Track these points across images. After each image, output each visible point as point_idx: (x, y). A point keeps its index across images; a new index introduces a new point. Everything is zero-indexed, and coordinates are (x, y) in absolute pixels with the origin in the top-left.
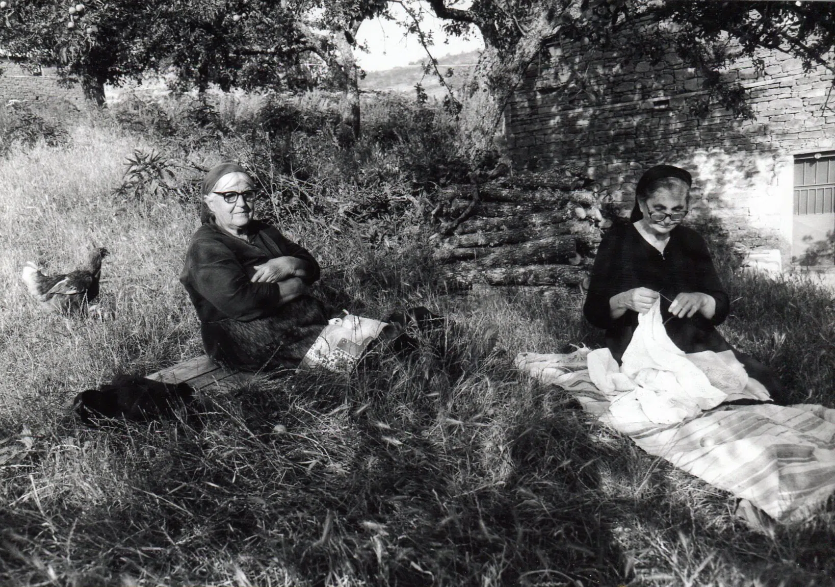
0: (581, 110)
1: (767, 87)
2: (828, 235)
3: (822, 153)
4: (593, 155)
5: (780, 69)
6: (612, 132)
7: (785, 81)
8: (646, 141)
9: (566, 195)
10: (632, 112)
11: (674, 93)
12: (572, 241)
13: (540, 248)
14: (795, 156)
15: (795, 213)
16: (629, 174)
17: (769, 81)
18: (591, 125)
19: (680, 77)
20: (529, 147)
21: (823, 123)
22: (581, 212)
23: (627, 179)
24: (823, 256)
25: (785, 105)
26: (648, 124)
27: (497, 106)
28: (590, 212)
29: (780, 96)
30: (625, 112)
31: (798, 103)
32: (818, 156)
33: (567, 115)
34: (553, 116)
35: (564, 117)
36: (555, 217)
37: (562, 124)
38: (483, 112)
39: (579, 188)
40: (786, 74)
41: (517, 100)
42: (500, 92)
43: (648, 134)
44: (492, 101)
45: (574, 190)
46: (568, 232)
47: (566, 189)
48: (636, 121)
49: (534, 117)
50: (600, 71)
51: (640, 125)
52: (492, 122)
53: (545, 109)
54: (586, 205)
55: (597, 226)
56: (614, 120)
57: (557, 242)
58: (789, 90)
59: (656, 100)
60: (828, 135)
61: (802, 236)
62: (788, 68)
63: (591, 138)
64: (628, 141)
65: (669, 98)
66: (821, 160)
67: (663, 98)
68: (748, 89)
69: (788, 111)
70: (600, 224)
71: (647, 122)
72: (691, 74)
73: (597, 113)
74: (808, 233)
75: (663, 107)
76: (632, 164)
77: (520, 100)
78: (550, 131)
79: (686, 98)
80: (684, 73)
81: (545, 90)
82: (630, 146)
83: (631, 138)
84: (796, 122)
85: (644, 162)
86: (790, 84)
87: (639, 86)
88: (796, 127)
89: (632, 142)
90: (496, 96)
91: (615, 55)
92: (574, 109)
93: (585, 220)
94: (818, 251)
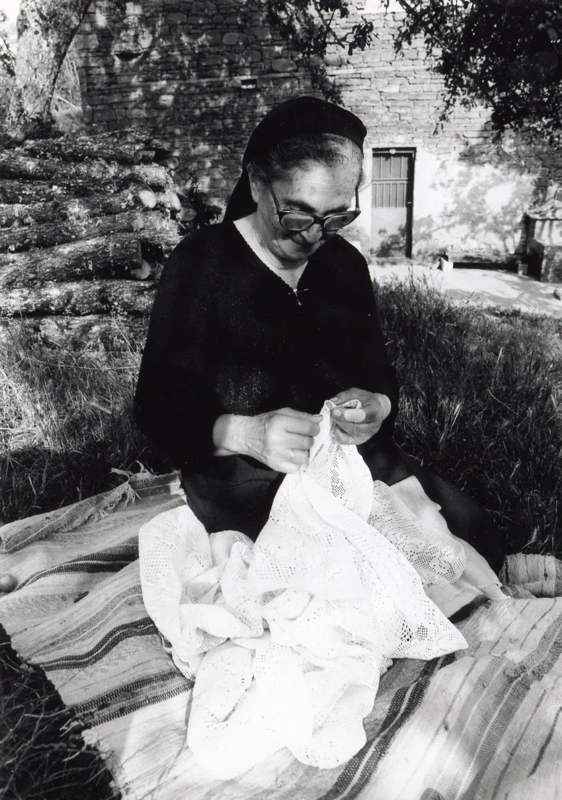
0: (164, 83)
1: (349, 76)
2: (400, 229)
3: (397, 149)
4: (179, 137)
5: (361, 59)
6: (197, 112)
7: (365, 71)
8: (233, 123)
9: (127, 172)
10: (218, 90)
11: (261, 73)
12: (134, 243)
13: (85, 254)
14: (374, 150)
15: (372, 207)
16: (216, 158)
17: (351, 70)
18: (176, 101)
19: (267, 55)
20: (108, 122)
21: (398, 119)
22: (149, 198)
23: (215, 164)
24: (395, 249)
25: (365, 97)
26: (236, 105)
27: (52, 55)
28: (163, 198)
29: (361, 87)
30: (212, 89)
31: (375, 97)
32: (393, 152)
33: (149, 87)
34: (133, 88)
35: (146, 90)
36: (110, 205)
37: (145, 99)
38: (35, 63)
39: (147, 161)
40: (366, 65)
41: (93, 65)
42: (56, 34)
43: (235, 117)
44: (45, 48)
45: (139, 164)
46: (130, 229)
47: (125, 161)
48: (223, 101)
49: (113, 87)
50: (185, 39)
51: (226, 106)
52: (48, 77)
53: (124, 79)
54: (157, 188)
55: (173, 217)
56: (200, 98)
57: (111, 245)
58: (368, 82)
59: (244, 78)
60: (401, 131)
61: (378, 230)
62: (368, 59)
63: (177, 116)
64: (215, 121)
65: (256, 77)
66: (396, 155)
67: (249, 77)
68: (332, 76)
69: (367, 104)
70: (179, 216)
71: (234, 102)
72: (278, 53)
73: (182, 88)
74: (383, 227)
75: (250, 87)
76: (219, 148)
77: (96, 65)
78: (130, 106)
79: (273, 79)
80: (272, 51)
81: (125, 56)
82: (218, 128)
83: (218, 119)
84: (375, 115)
85: (232, 146)
86: (369, 76)
87: (226, 61)
88: (375, 120)
89: (220, 123)
90: (51, 41)
91: (201, 21)
92: (156, 80)
93: (154, 209)
94: (392, 243)
